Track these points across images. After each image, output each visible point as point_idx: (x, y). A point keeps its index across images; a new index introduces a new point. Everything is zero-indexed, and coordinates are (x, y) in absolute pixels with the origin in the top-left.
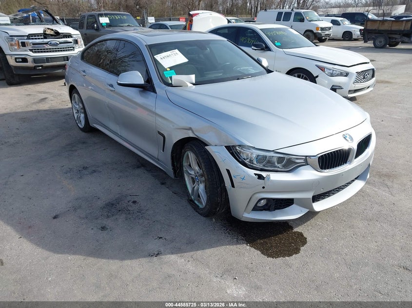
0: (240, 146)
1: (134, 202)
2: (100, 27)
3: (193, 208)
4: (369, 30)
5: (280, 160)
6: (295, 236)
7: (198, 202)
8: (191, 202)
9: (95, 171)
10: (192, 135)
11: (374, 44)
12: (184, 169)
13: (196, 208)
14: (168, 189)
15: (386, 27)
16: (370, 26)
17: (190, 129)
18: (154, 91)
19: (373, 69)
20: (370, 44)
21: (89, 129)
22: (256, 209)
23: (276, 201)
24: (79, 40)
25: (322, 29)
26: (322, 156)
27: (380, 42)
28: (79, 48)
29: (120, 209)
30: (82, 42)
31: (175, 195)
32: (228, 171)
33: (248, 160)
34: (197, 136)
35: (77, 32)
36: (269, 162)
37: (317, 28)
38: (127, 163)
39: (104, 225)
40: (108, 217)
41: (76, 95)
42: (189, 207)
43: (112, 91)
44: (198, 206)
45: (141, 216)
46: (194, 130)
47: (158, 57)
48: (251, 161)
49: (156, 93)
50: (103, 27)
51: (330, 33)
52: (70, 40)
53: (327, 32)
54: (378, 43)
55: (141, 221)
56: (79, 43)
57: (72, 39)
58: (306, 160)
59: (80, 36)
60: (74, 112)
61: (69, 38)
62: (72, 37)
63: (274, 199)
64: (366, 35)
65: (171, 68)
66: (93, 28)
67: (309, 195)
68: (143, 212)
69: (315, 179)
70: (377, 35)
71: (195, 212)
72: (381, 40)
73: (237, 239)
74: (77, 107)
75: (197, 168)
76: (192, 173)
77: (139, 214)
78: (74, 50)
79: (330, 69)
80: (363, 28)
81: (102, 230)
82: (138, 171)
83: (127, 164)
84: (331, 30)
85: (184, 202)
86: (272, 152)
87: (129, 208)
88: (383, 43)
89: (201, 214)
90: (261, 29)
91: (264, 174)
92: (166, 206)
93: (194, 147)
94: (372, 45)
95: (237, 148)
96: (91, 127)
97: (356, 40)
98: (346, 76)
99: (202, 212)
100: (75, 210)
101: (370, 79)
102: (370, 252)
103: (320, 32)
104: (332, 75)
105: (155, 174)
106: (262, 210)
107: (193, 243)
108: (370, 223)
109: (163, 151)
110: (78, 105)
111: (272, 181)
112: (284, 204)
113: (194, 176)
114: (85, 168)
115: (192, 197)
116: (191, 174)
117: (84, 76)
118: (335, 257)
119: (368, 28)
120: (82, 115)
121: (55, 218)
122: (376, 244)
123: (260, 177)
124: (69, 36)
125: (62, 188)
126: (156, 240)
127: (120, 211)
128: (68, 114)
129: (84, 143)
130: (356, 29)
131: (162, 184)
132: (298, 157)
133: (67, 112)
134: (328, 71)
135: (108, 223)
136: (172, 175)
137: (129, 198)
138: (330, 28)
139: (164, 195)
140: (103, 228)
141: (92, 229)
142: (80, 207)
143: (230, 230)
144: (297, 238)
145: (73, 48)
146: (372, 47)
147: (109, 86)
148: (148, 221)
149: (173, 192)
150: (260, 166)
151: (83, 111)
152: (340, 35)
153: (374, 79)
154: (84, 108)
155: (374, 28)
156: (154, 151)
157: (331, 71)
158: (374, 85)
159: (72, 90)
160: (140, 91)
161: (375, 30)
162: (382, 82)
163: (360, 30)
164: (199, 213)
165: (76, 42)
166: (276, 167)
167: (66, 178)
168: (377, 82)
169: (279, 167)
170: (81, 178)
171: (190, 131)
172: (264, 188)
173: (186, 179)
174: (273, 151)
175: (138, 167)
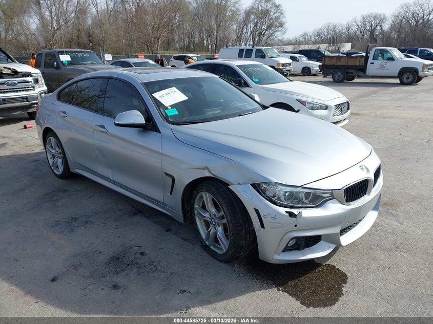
0: (266, 183)
1: (142, 254)
2: (61, 65)
3: (209, 254)
4: (327, 65)
5: (307, 195)
6: (324, 275)
7: (214, 248)
8: (206, 248)
9: (86, 222)
10: (207, 174)
11: (333, 78)
12: (196, 212)
13: (214, 255)
14: (175, 236)
15: (342, 62)
16: (328, 62)
17: (207, 168)
18: (157, 130)
19: (348, 102)
20: (329, 79)
21: (69, 175)
22: (287, 249)
23: (306, 239)
24: (39, 79)
25: (283, 65)
26: (347, 189)
27: (339, 77)
28: (39, 87)
29: (128, 263)
30: (43, 81)
31: (185, 242)
32: (257, 211)
33: (276, 198)
34: (214, 175)
35: (37, 71)
36: (296, 198)
37: (279, 64)
38: (120, 210)
39: (115, 283)
40: (117, 273)
41: (53, 139)
42: (205, 254)
43: (103, 132)
44: (216, 252)
45: (154, 268)
46: (210, 169)
47: (157, 95)
48: (279, 198)
49: (160, 133)
50: (64, 64)
51: (290, 69)
52: (29, 79)
53: (288, 68)
54: (336, 78)
55: (156, 274)
56: (40, 82)
57: (32, 78)
58: (332, 194)
59: (40, 75)
60: (49, 157)
61: (28, 77)
62: (31, 76)
63: (303, 237)
64: (325, 70)
65: (173, 106)
66: (52, 66)
67: (337, 230)
68: (154, 264)
69: (342, 213)
70: (334, 70)
71: (212, 259)
72: (339, 75)
73: (267, 284)
74: (54, 151)
75: (213, 210)
76: (207, 215)
77: (152, 267)
78: (34, 90)
79: (310, 103)
80: (321, 64)
81: (114, 289)
82: (136, 219)
83: (121, 212)
84: (291, 66)
85: (198, 249)
86: (300, 188)
87: (139, 261)
88: (341, 78)
89: (221, 261)
90: (237, 66)
91: (295, 211)
92: (179, 255)
93: (211, 187)
94: (331, 80)
95: (264, 186)
96: (72, 172)
97: (314, 75)
98: (326, 109)
99: (222, 258)
100: (75, 268)
101: (346, 112)
102: (400, 283)
103: (281, 67)
104: (313, 109)
105: (156, 220)
106: (291, 250)
107: (222, 293)
108: (391, 253)
109: (171, 194)
110: (55, 149)
111: (304, 218)
112: (312, 241)
113: (208, 219)
114: (74, 219)
115: (207, 243)
116: (205, 217)
117: (64, 117)
118: (370, 292)
119: (326, 64)
120: (60, 161)
121: (53, 280)
122: (403, 274)
123: (291, 215)
124: (29, 75)
125: (53, 244)
126: (180, 295)
127: (128, 265)
128: (37, 161)
129: (64, 191)
130: (315, 65)
131: (168, 230)
132: (325, 191)
133: (36, 158)
134: (309, 105)
135: (120, 279)
136: (181, 220)
137: (135, 250)
138: (290, 64)
139: (172, 243)
140: (115, 287)
141: (103, 289)
142: (81, 265)
143: (257, 276)
144: (327, 276)
145: (33, 87)
146: (332, 82)
147: (98, 127)
148: (165, 274)
149: (182, 239)
150: (288, 203)
151: (62, 155)
152: (299, 71)
153: (349, 111)
154: (63, 152)
155: (332, 64)
156: (158, 195)
157: (312, 105)
158: (348, 118)
159: (47, 133)
160: (139, 131)
161: (333, 65)
162: (356, 114)
163: (319, 65)
164: (218, 260)
165: (36, 81)
166: (303, 203)
167: (54, 232)
168: (352, 114)
169: (306, 204)
170: (72, 231)
171: (206, 170)
172: (296, 226)
173: (198, 223)
174: (301, 186)
175: (135, 214)
